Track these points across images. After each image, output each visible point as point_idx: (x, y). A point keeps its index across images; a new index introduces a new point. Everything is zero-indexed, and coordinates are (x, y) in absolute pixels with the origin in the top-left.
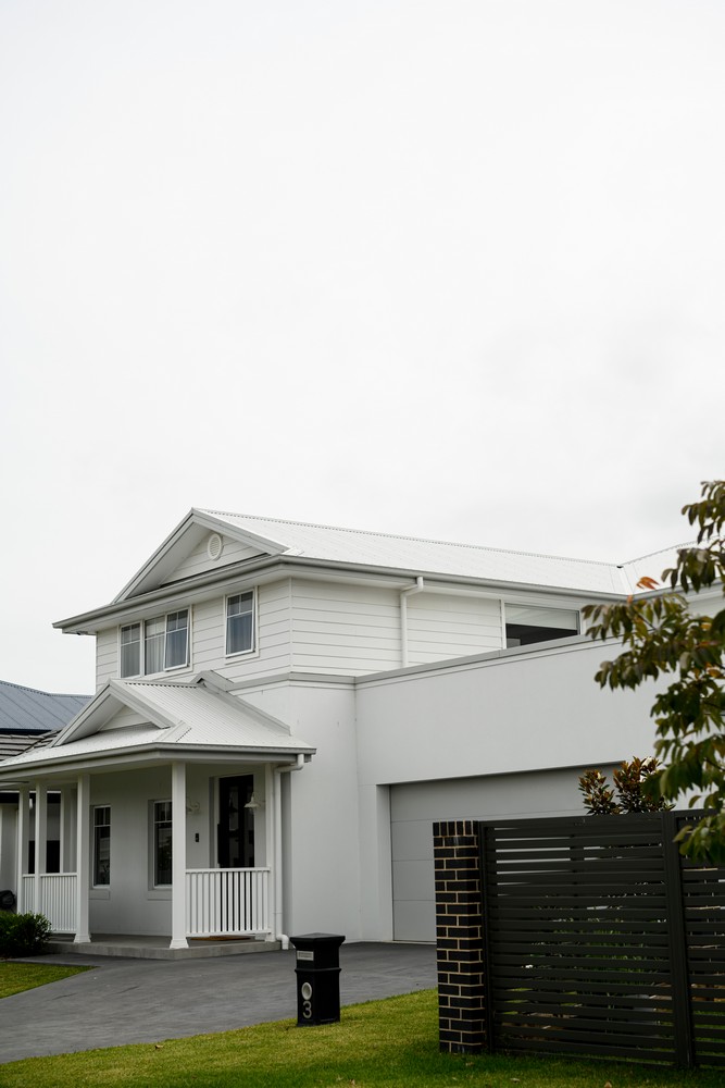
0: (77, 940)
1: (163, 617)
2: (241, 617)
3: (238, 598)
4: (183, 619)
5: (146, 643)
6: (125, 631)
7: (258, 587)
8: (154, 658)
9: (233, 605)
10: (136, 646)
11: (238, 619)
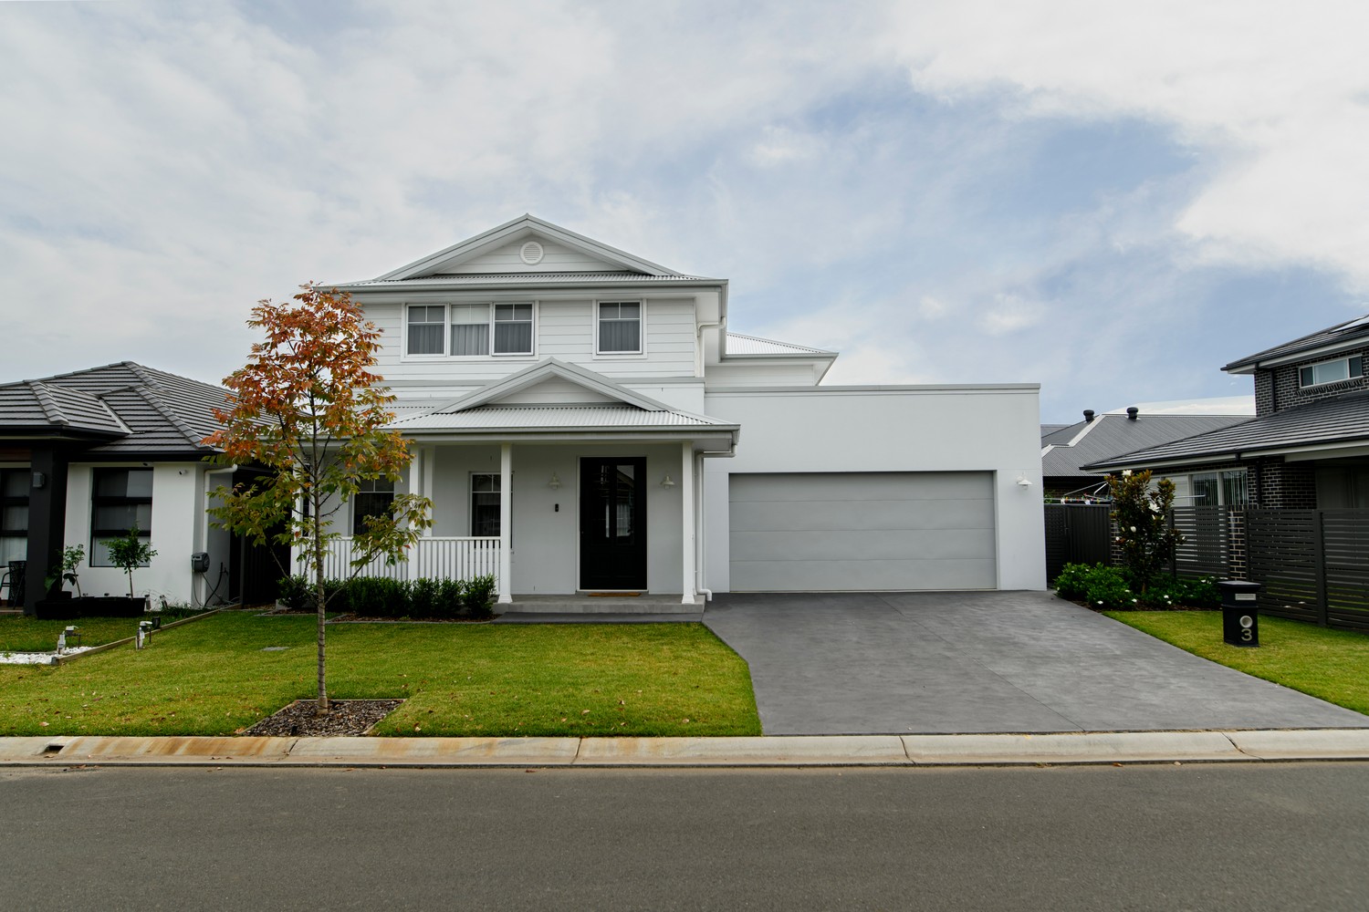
0: (500, 601)
1: (487, 305)
2: (621, 322)
3: (615, 305)
4: (524, 312)
5: (453, 326)
6: (414, 309)
7: (648, 300)
8: (468, 341)
9: (608, 310)
10: (435, 326)
11: (616, 323)
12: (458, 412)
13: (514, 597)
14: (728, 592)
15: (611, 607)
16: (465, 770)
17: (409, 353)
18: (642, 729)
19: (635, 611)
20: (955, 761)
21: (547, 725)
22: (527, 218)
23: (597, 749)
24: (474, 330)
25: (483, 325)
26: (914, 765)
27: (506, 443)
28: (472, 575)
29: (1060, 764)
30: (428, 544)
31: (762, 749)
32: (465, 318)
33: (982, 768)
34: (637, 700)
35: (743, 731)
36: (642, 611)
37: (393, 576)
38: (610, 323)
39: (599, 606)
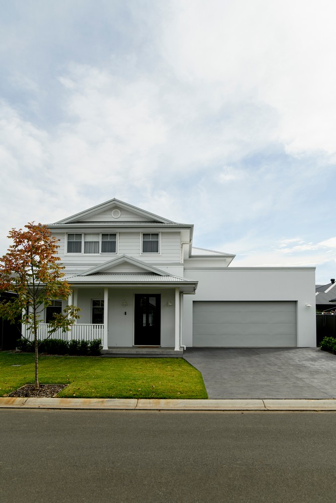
0: (104, 349)
1: (98, 234)
2: (151, 241)
3: (149, 234)
4: (113, 237)
5: (85, 242)
6: (69, 235)
7: (162, 233)
8: (91, 248)
9: (146, 236)
10: (78, 242)
11: (149, 241)
12: (87, 275)
13: (109, 347)
14: (192, 346)
15: (147, 351)
16: (93, 411)
17: (68, 252)
18: (161, 396)
19: (156, 353)
20: (284, 409)
21: (125, 394)
22: (114, 200)
23: (144, 403)
24: (93, 244)
25: (97, 242)
26: (268, 410)
27: (106, 287)
28: (93, 338)
29: (325, 411)
30: (76, 326)
31: (209, 404)
32: (90, 239)
33: (295, 412)
34: (159, 386)
35: (201, 397)
36: (159, 353)
37: (61, 338)
38: (147, 241)
39: (142, 351)
